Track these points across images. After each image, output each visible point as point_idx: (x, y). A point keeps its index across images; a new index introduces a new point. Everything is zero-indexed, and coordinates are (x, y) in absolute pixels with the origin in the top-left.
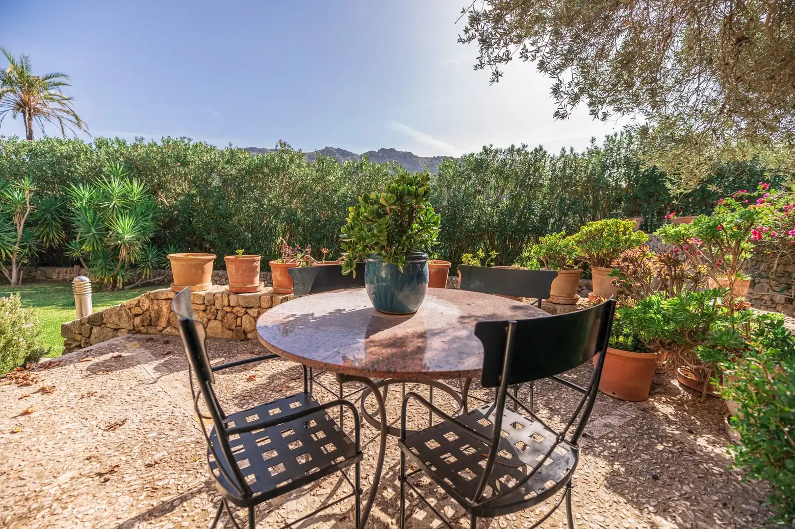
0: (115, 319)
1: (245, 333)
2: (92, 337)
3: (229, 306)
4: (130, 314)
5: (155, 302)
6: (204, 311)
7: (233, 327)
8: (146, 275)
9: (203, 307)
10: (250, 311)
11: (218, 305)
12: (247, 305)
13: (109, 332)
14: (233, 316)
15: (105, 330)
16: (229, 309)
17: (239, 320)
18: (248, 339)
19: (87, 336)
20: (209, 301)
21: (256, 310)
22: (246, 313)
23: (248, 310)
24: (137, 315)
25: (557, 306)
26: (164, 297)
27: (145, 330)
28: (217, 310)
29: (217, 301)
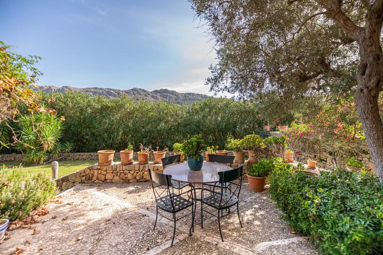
0: (74, 178)
1: (129, 180)
2: (63, 186)
3: (122, 170)
4: (81, 176)
5: (92, 170)
6: (112, 173)
7: (124, 178)
8: (55, 157)
9: (112, 171)
10: (131, 172)
11: (118, 170)
12: (130, 170)
13: (71, 183)
14: (124, 174)
15: (69, 183)
16: (122, 172)
17: (126, 175)
18: (130, 183)
19: (60, 186)
20: (114, 169)
21: (133, 171)
22: (129, 172)
23: (130, 171)
24: (83, 176)
25: (238, 164)
26: (96, 168)
27: (87, 182)
28: (118, 172)
29: (117, 169)
